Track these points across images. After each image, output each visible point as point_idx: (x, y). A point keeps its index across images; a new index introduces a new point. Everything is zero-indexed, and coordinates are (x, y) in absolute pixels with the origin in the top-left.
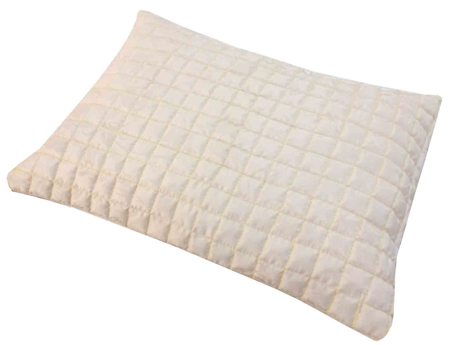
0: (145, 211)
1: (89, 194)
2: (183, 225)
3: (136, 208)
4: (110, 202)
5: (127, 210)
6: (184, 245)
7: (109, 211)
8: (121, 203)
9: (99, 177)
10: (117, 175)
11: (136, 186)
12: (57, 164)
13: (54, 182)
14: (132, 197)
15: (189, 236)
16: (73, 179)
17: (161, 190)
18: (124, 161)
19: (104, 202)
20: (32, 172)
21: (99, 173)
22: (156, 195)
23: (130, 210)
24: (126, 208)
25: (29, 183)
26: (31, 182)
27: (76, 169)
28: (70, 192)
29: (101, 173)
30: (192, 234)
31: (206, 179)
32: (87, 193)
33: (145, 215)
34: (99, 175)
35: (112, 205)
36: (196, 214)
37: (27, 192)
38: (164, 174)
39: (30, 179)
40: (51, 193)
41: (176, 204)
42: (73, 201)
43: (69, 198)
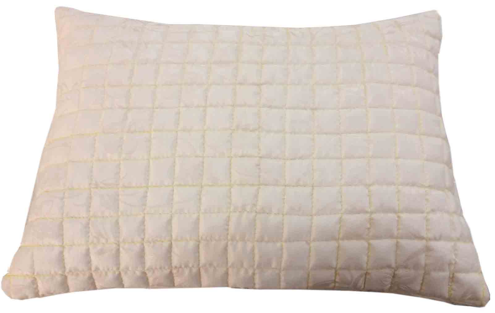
0: (193, 266)
1: (117, 273)
2: (242, 265)
3: (181, 267)
4: (147, 272)
5: (171, 273)
6: (250, 284)
7: (147, 279)
8: (161, 268)
9: (121, 249)
10: (143, 239)
11: (171, 244)
12: (61, 253)
13: (67, 275)
14: (171, 256)
15: (254, 274)
16: (89, 262)
17: (202, 238)
18: (143, 222)
19: (138, 273)
20: (34, 274)
21: (119, 245)
22: (198, 245)
23: (174, 271)
25: (35, 286)
26: (37, 284)
27: (88, 250)
28: (91, 277)
30: (256, 272)
31: (248, 208)
32: (114, 272)
33: (194, 270)
35: (149, 274)
36: (253, 250)
37: (37, 295)
38: (198, 218)
39: (34, 282)
40: (68, 286)
41: (226, 247)
42: (98, 284)
43: (93, 284)
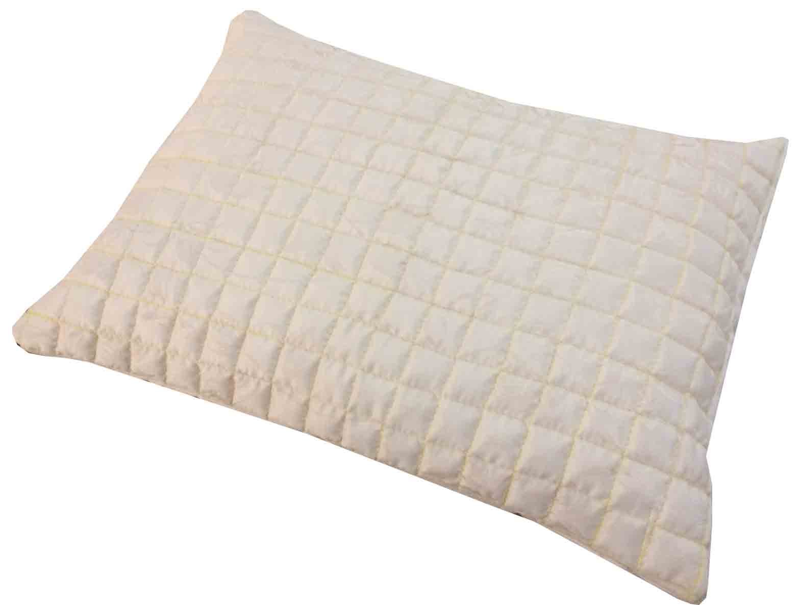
0: (263, 379)
1: (162, 353)
2: (330, 400)
3: (246, 374)
4: (200, 366)
5: (231, 379)
6: (334, 436)
7: (199, 380)
8: (219, 365)
9: (177, 321)
10: (210, 315)
11: (244, 335)
12: (102, 302)
13: (98, 333)
14: (238, 354)
15: (343, 419)
16: (132, 326)
17: (288, 340)
18: (219, 293)
19: (189, 363)
20: (59, 318)
21: (176, 314)
22: (280, 349)
23: (236, 378)
24: (228, 374)
25: (54, 337)
26: (58, 334)
27: (136, 308)
28: (127, 349)
29: (180, 314)
30: (348, 416)
31: (367, 317)
32: (159, 351)
33: (264, 385)
34: (178, 318)
35: (203, 370)
36: (352, 381)
37: (52, 352)
38: (293, 311)
39: (56, 330)
40: (94, 353)
41: (316, 365)
42: (134, 364)
43: (128, 360)
